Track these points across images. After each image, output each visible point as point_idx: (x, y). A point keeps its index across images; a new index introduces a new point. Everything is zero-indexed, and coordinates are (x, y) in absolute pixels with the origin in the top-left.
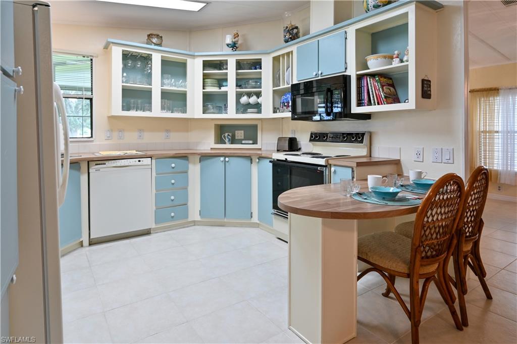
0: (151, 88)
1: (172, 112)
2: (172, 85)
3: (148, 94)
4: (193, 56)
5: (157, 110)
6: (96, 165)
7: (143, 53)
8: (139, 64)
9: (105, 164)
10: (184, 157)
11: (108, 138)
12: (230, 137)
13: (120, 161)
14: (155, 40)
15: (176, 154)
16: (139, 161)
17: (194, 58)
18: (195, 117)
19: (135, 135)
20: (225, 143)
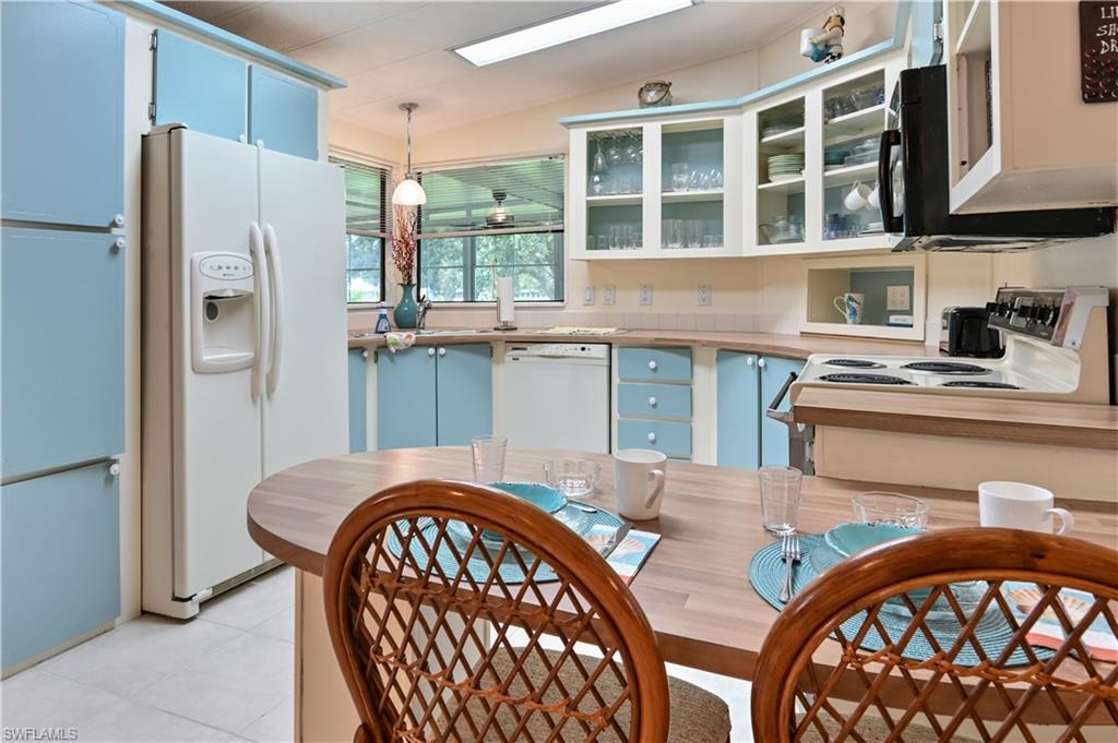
0: (641, 199)
1: (702, 246)
2: (690, 186)
3: (633, 212)
4: (738, 109)
5: (652, 244)
6: (514, 349)
7: (633, 129)
8: (614, 154)
9: (525, 349)
10: (684, 349)
11: (588, 303)
12: (854, 305)
13: (555, 345)
14: (652, 96)
15: (657, 339)
16: (583, 349)
17: (742, 113)
18: (744, 255)
19: (637, 295)
20: (844, 321)
